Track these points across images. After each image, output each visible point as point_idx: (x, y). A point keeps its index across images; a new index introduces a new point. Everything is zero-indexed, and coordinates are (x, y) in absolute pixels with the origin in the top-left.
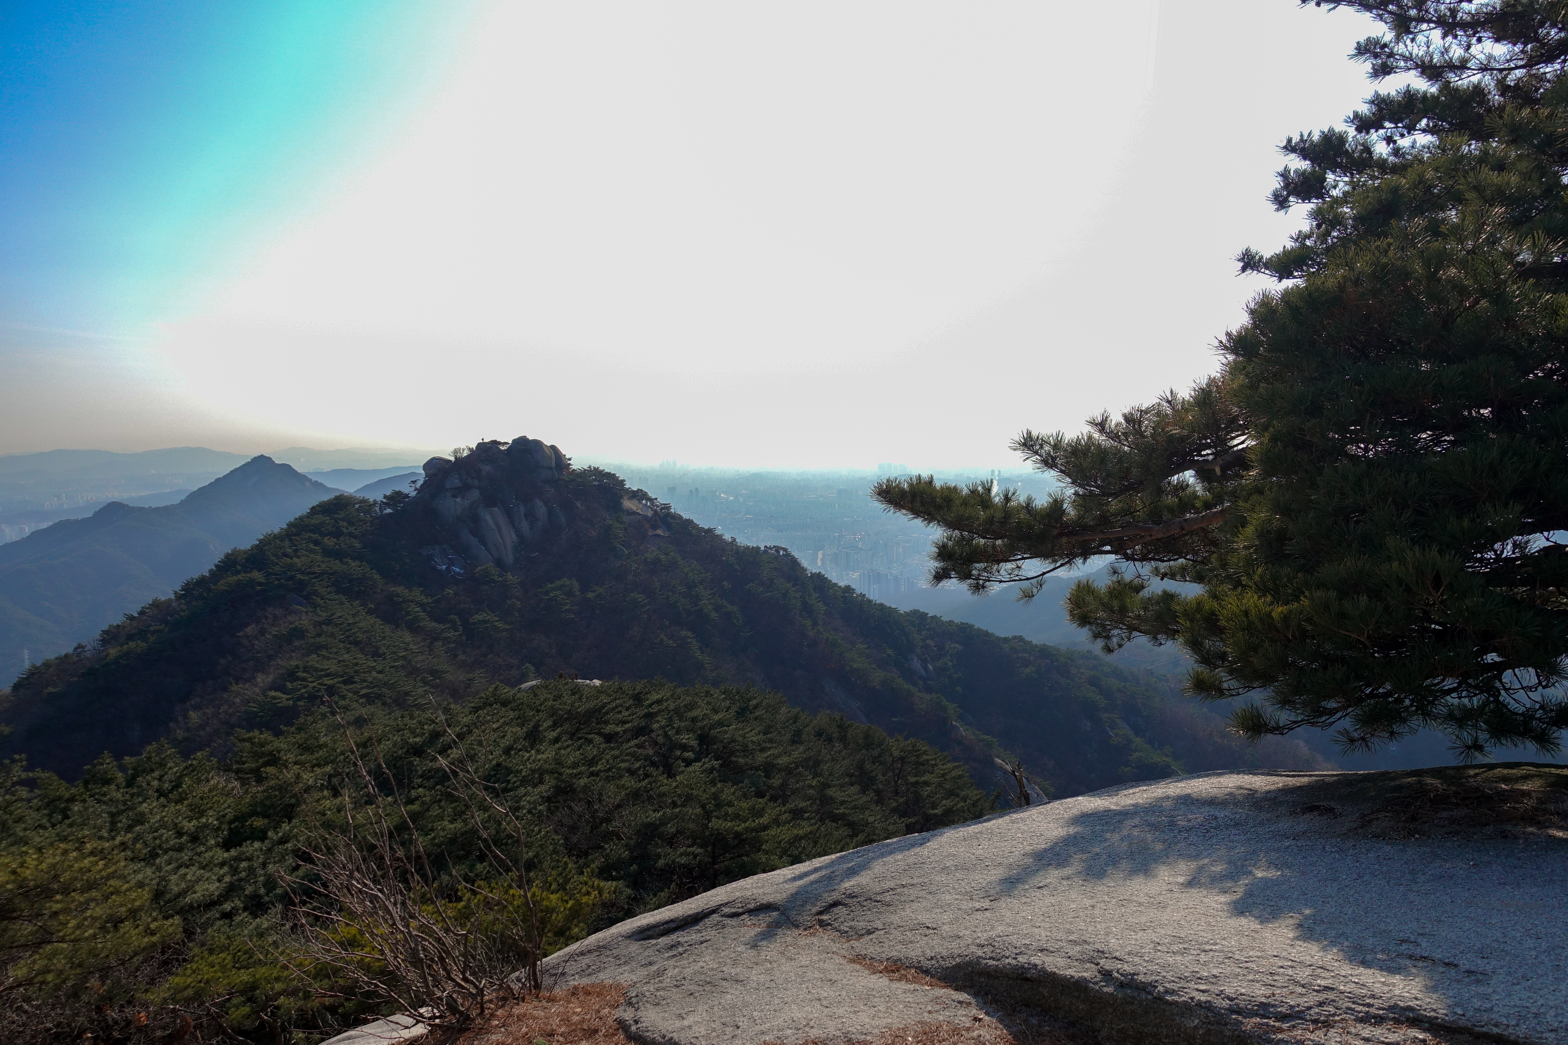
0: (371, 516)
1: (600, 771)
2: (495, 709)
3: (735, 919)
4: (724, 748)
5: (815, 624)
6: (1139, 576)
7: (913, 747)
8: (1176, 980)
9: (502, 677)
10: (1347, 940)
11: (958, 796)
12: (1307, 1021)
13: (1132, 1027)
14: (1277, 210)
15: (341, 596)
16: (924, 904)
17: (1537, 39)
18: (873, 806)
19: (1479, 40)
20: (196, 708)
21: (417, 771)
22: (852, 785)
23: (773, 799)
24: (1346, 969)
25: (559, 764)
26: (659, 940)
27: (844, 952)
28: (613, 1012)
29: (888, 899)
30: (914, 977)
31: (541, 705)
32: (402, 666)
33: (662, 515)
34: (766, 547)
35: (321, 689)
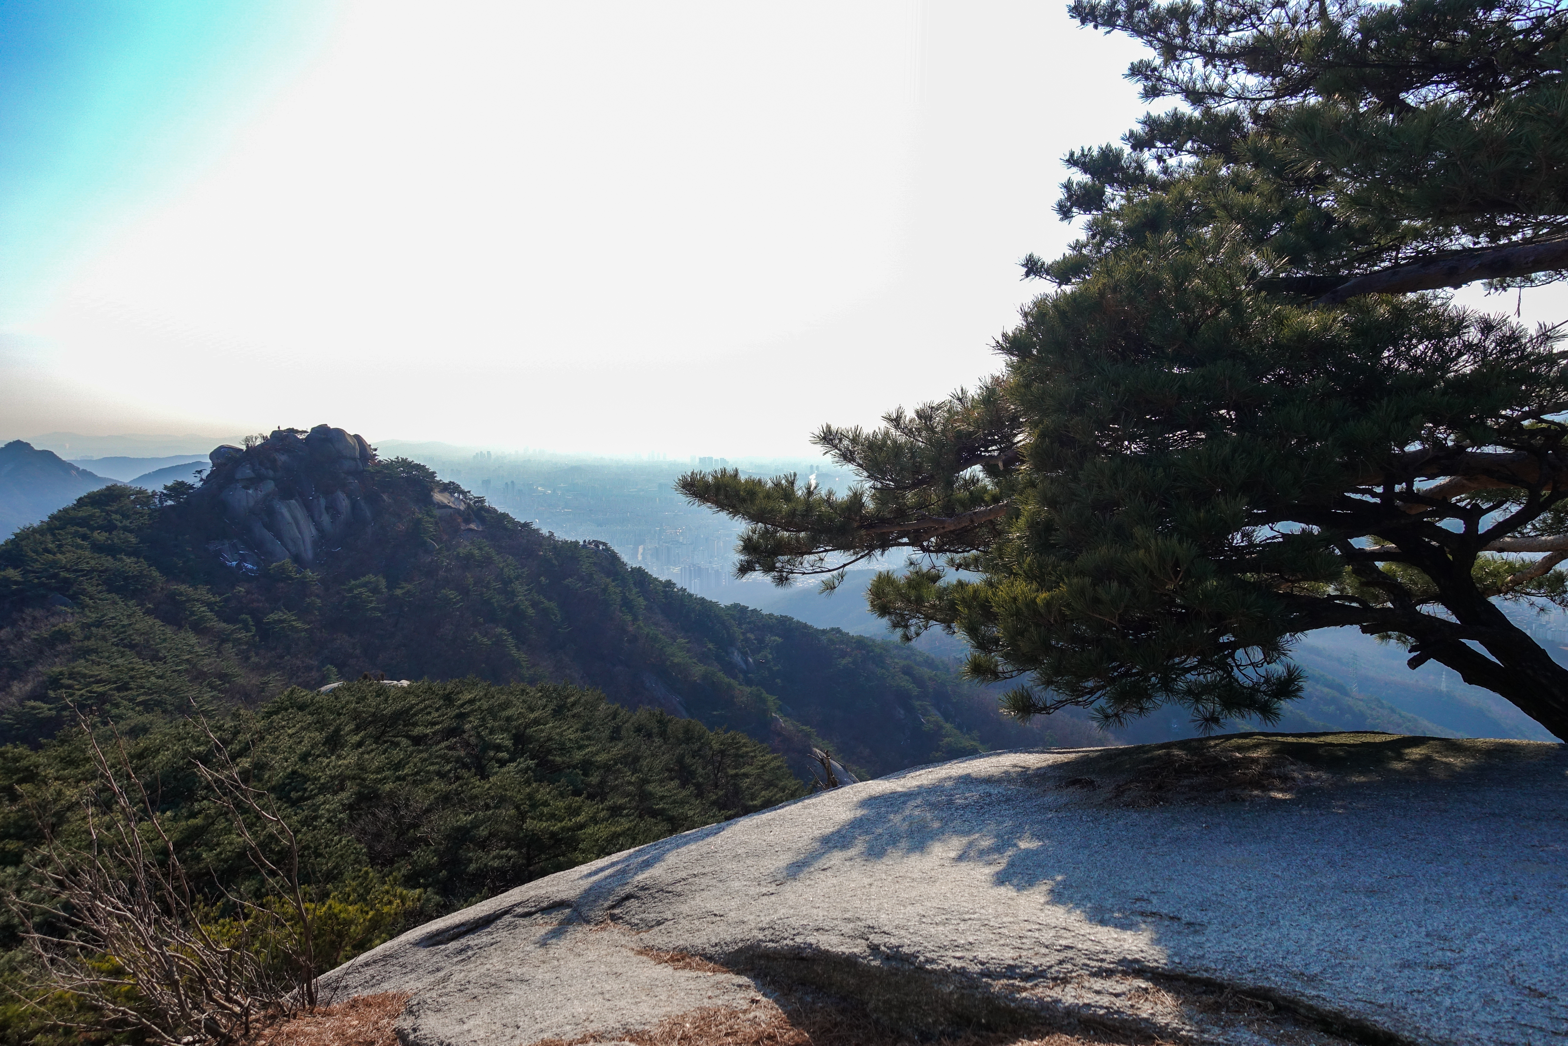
0: (149, 508)
1: (407, 775)
2: (291, 713)
3: (528, 918)
4: (540, 747)
5: (635, 619)
6: (934, 567)
7: (733, 739)
8: (936, 949)
9: (300, 680)
10: (1090, 902)
11: (776, 786)
12: (1047, 979)
13: (897, 997)
14: (1062, 220)
15: (114, 595)
16: (713, 892)
17: (1281, 73)
18: (693, 800)
19: (1235, 71)
21: (200, 782)
22: (672, 780)
23: (591, 797)
24: (1086, 928)
25: (362, 769)
26: (449, 945)
27: (632, 945)
28: (392, 1022)
29: (679, 889)
30: (698, 965)
31: (343, 708)
32: (186, 670)
33: (475, 509)
34: (585, 541)
35: (90, 698)
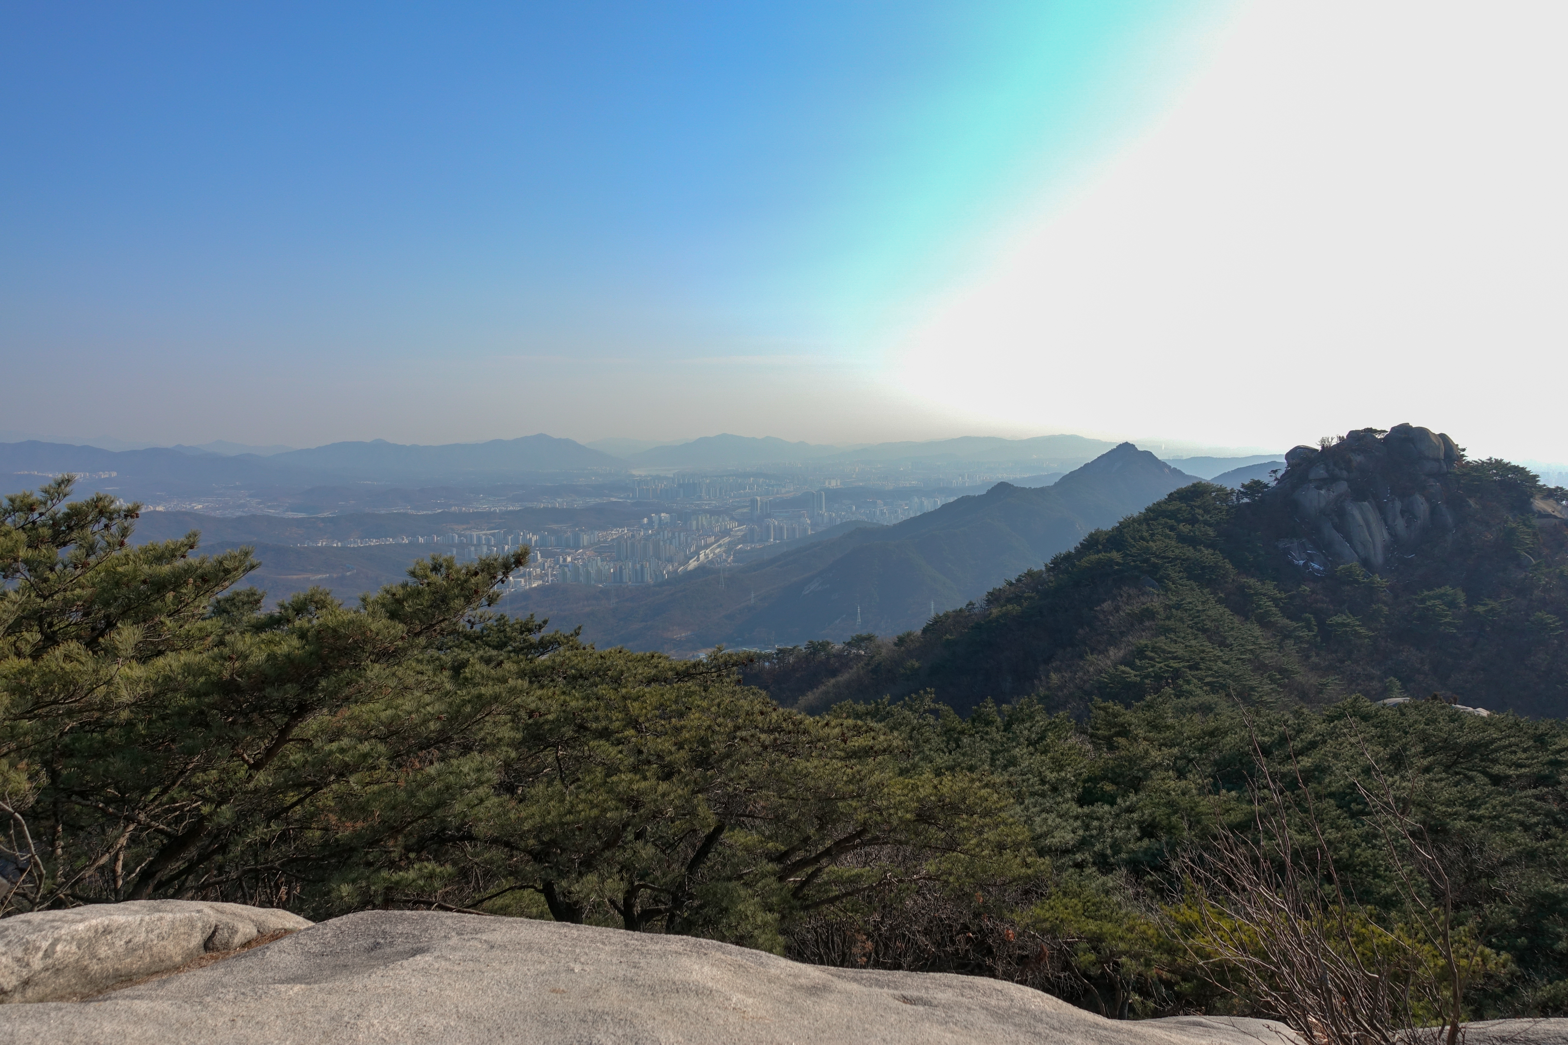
0: (1227, 505)
1: (1483, 816)
2: (1354, 721)
9: (1362, 688)
15: (1192, 582)
20: (1057, 670)
25: (1429, 797)
31: (1410, 727)
32: (1249, 660)
35: (1167, 671)
